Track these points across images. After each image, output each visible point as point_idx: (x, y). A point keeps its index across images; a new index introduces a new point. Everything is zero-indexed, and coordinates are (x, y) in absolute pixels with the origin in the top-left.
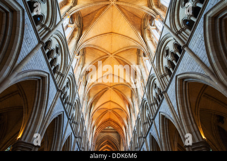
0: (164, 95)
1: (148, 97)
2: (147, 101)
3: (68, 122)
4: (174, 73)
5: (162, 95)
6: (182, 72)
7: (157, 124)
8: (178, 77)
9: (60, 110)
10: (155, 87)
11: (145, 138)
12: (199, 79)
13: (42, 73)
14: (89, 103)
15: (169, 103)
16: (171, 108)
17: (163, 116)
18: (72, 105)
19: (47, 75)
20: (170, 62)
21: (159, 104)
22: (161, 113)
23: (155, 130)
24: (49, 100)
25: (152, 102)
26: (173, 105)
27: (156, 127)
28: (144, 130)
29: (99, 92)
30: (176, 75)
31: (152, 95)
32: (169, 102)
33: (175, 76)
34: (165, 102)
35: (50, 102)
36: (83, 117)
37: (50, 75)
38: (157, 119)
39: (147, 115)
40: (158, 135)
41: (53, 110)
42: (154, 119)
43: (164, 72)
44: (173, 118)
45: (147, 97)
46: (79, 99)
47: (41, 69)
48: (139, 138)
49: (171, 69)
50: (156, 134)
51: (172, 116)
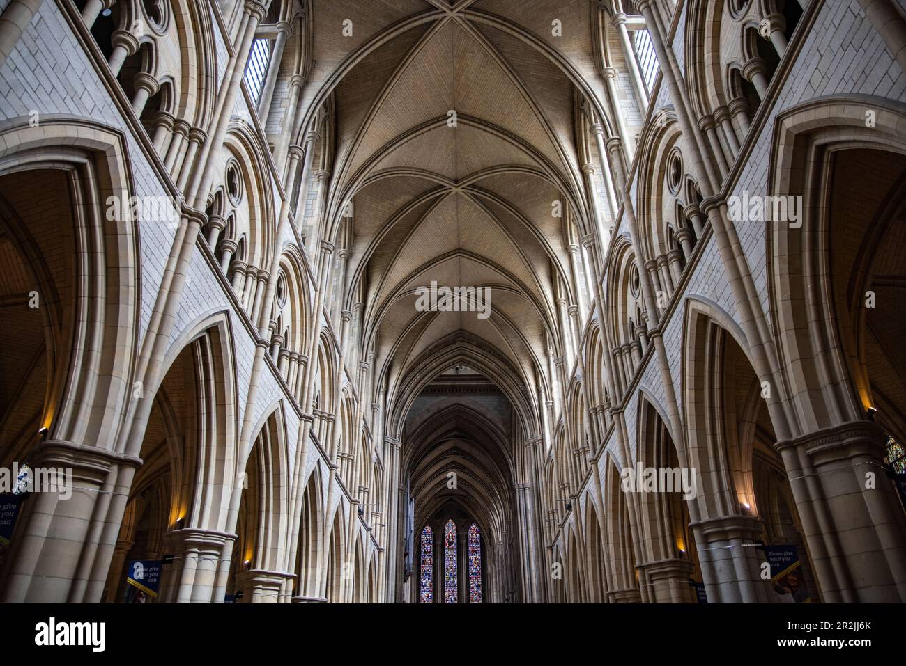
0: (711, 215)
1: (641, 229)
2: (634, 248)
3: (256, 357)
4: (772, 99)
5: (703, 218)
6: (807, 97)
7: (674, 354)
8: (788, 123)
9: (208, 309)
10: (677, 177)
11: (619, 411)
12: (889, 135)
13: (87, 134)
14: (354, 265)
15: (732, 258)
16: (738, 279)
17: (703, 319)
18: (267, 281)
19: (113, 140)
20: (754, 41)
21: (688, 259)
22: (693, 305)
23: (663, 380)
24: (146, 265)
25: (657, 253)
26: (752, 268)
27: (667, 368)
28: (617, 378)
29: (401, 209)
30: (776, 112)
31: (659, 219)
32: (734, 253)
33: (771, 120)
34: (713, 255)
35: (153, 274)
36: (329, 328)
37: (130, 140)
38: (673, 334)
39: (631, 313)
40: (674, 400)
41: (175, 309)
42: (659, 332)
43: (720, 95)
44: (745, 328)
45: (636, 225)
46: (301, 251)
47: (77, 113)
48: (594, 412)
49: (757, 80)
50: (666, 395)
51: (739, 317)
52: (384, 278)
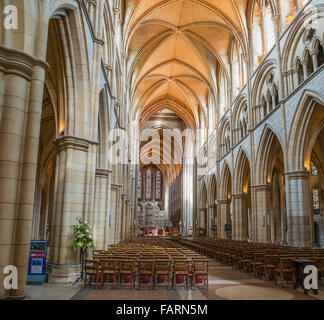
2: (274, 65)
7: (290, 111)
10: (271, 81)
22: (307, 92)
27: (285, 116)
31: (260, 92)
40: (285, 128)
52: (140, 70)
